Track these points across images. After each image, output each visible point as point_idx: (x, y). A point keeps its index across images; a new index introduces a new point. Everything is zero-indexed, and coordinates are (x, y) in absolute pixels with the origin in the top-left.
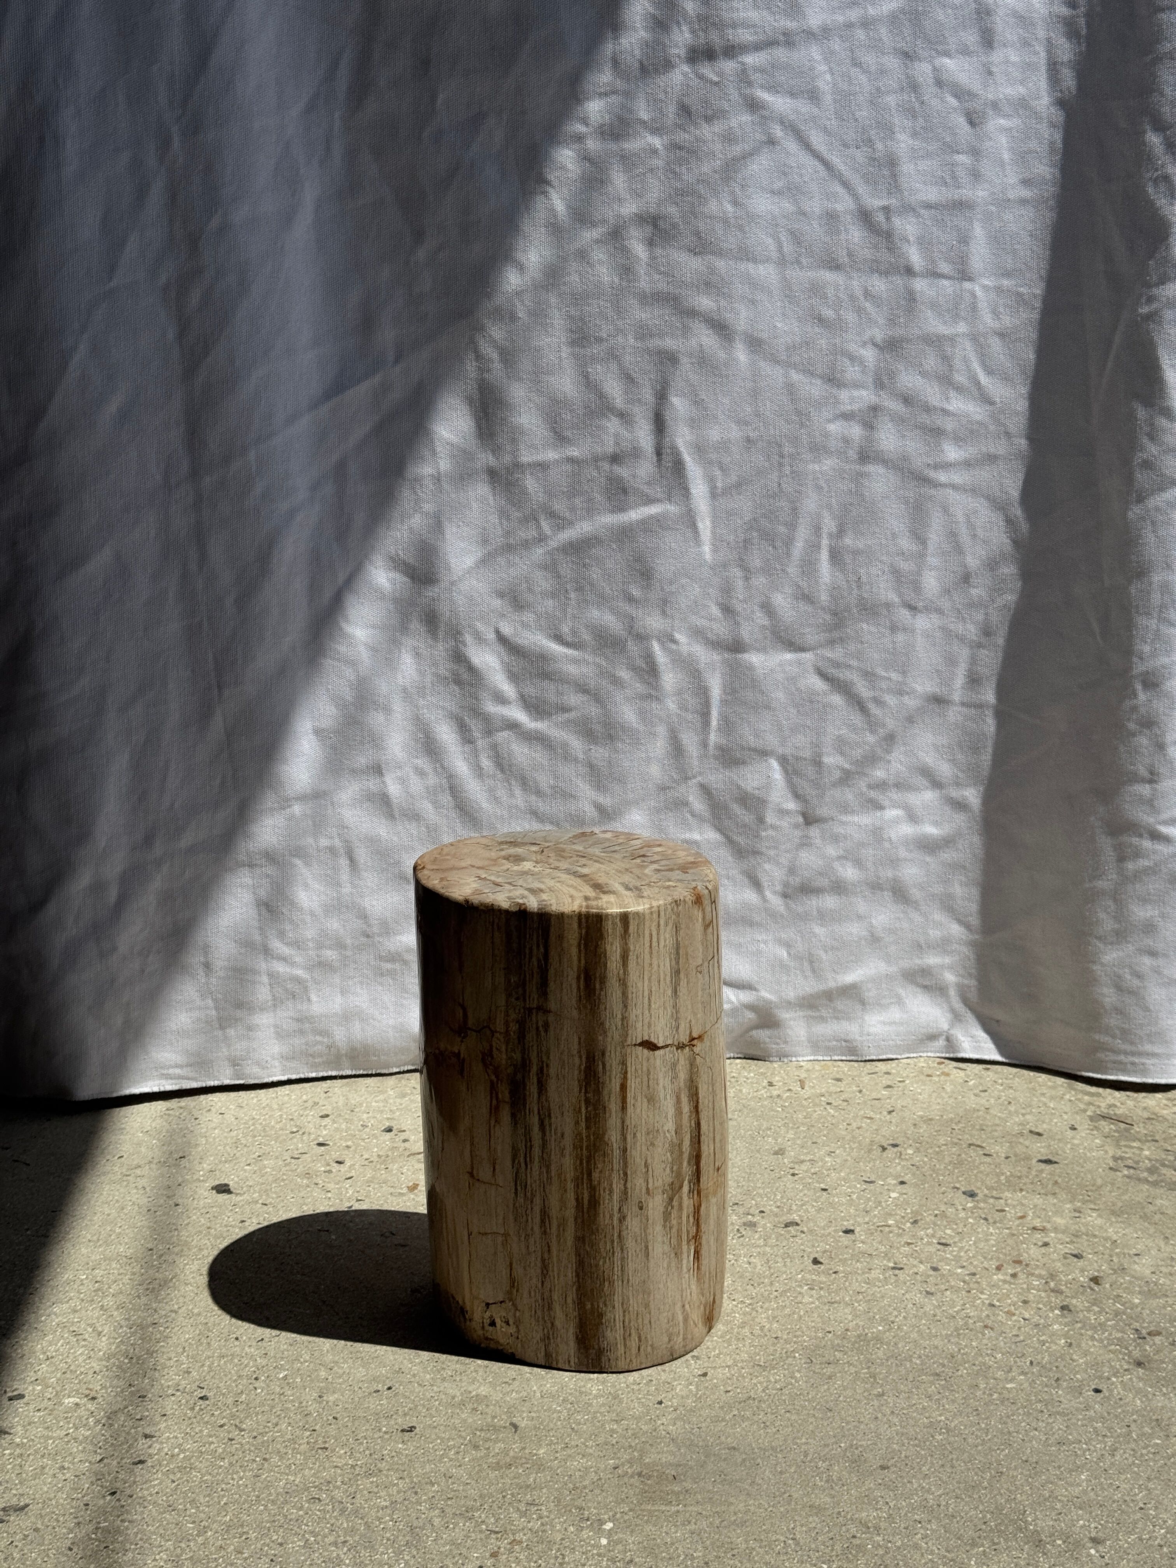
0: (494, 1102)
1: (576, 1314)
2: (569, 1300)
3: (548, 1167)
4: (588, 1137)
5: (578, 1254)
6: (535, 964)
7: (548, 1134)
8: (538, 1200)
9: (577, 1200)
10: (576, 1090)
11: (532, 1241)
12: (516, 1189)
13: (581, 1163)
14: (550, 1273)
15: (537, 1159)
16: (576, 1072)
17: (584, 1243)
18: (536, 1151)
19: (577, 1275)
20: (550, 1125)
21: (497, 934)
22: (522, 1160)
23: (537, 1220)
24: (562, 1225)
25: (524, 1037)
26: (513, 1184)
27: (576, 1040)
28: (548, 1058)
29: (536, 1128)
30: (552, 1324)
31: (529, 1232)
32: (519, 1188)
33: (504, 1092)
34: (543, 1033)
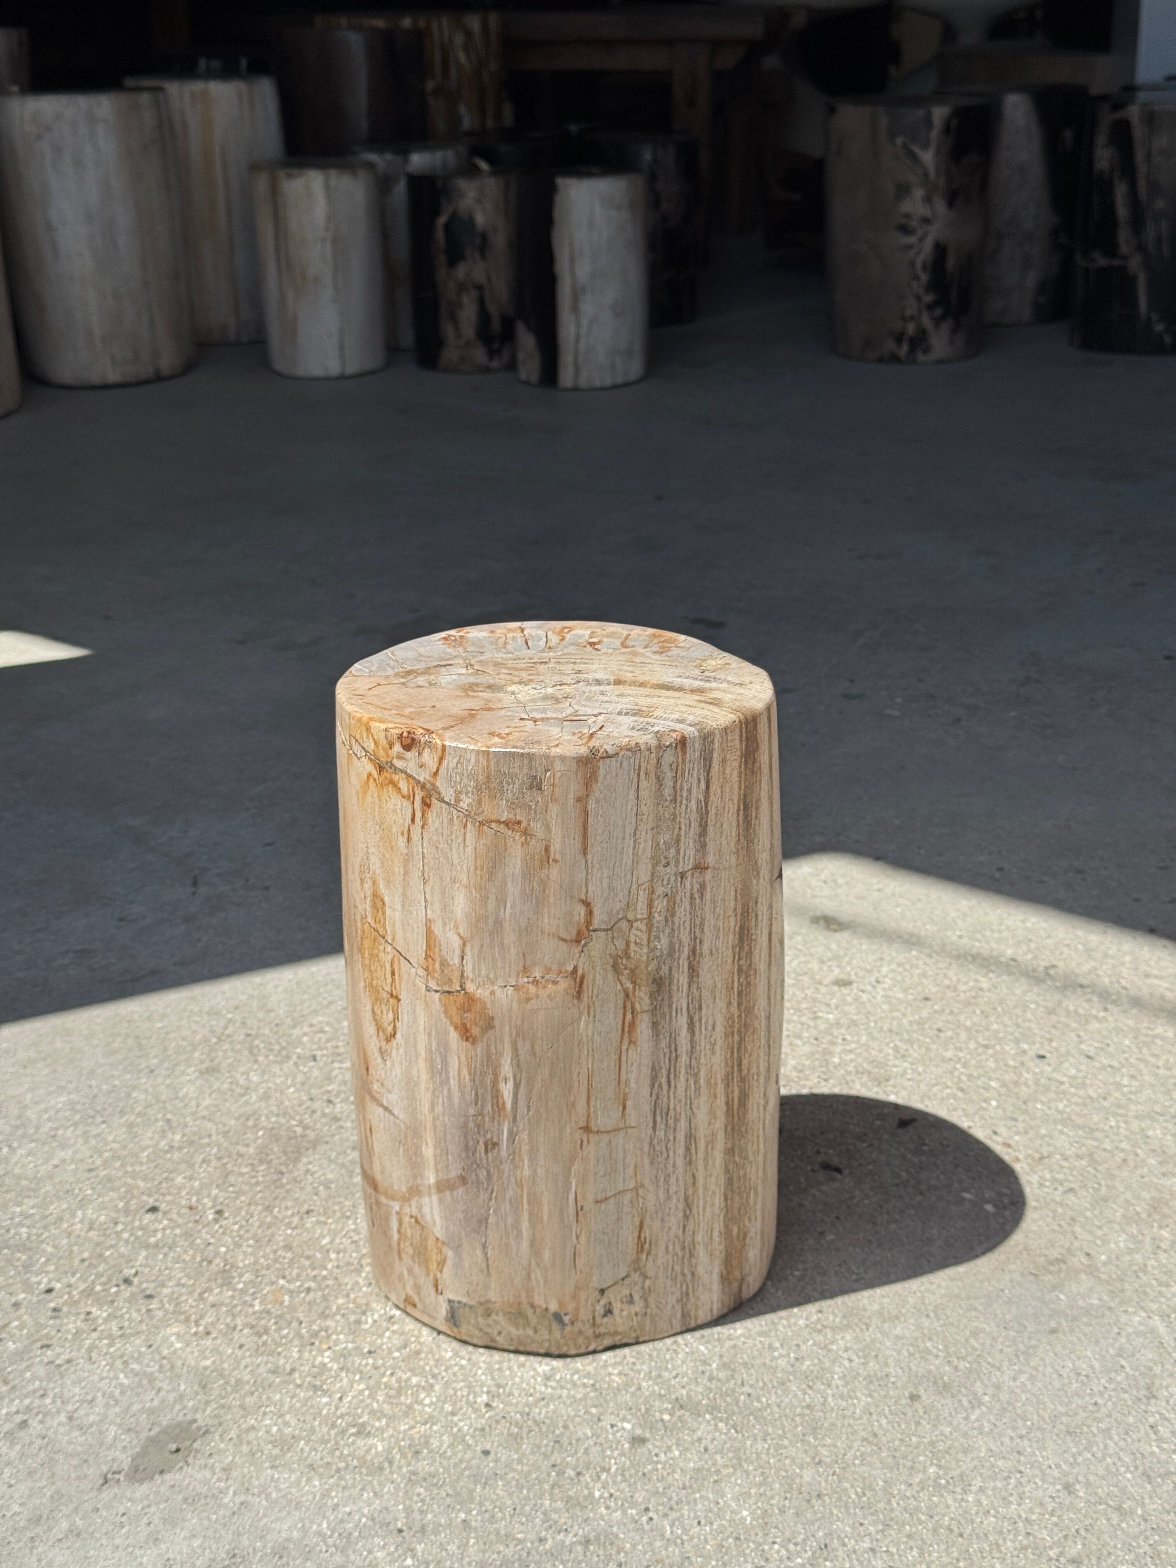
0: (629, 1016)
1: (722, 1247)
2: (716, 1234)
3: (696, 1075)
4: (740, 1016)
5: (727, 1171)
6: (694, 808)
7: (697, 1032)
8: (683, 1125)
9: (727, 1103)
10: (730, 961)
11: (673, 1180)
12: (655, 1122)
13: (732, 1053)
14: (695, 1211)
15: (683, 1071)
16: (731, 937)
17: (734, 1154)
18: (684, 1059)
19: (726, 1199)
20: (700, 1019)
21: (644, 784)
22: (664, 1080)
23: (681, 1151)
24: (711, 1142)
25: (673, 914)
26: (650, 1118)
27: (733, 893)
28: (703, 931)
29: (684, 1032)
30: (693, 1274)
31: (671, 1169)
32: (658, 1119)
33: (643, 999)
34: (698, 901)
